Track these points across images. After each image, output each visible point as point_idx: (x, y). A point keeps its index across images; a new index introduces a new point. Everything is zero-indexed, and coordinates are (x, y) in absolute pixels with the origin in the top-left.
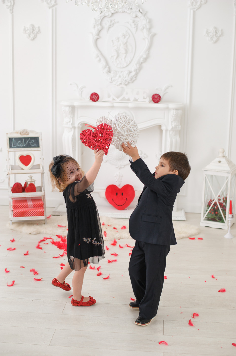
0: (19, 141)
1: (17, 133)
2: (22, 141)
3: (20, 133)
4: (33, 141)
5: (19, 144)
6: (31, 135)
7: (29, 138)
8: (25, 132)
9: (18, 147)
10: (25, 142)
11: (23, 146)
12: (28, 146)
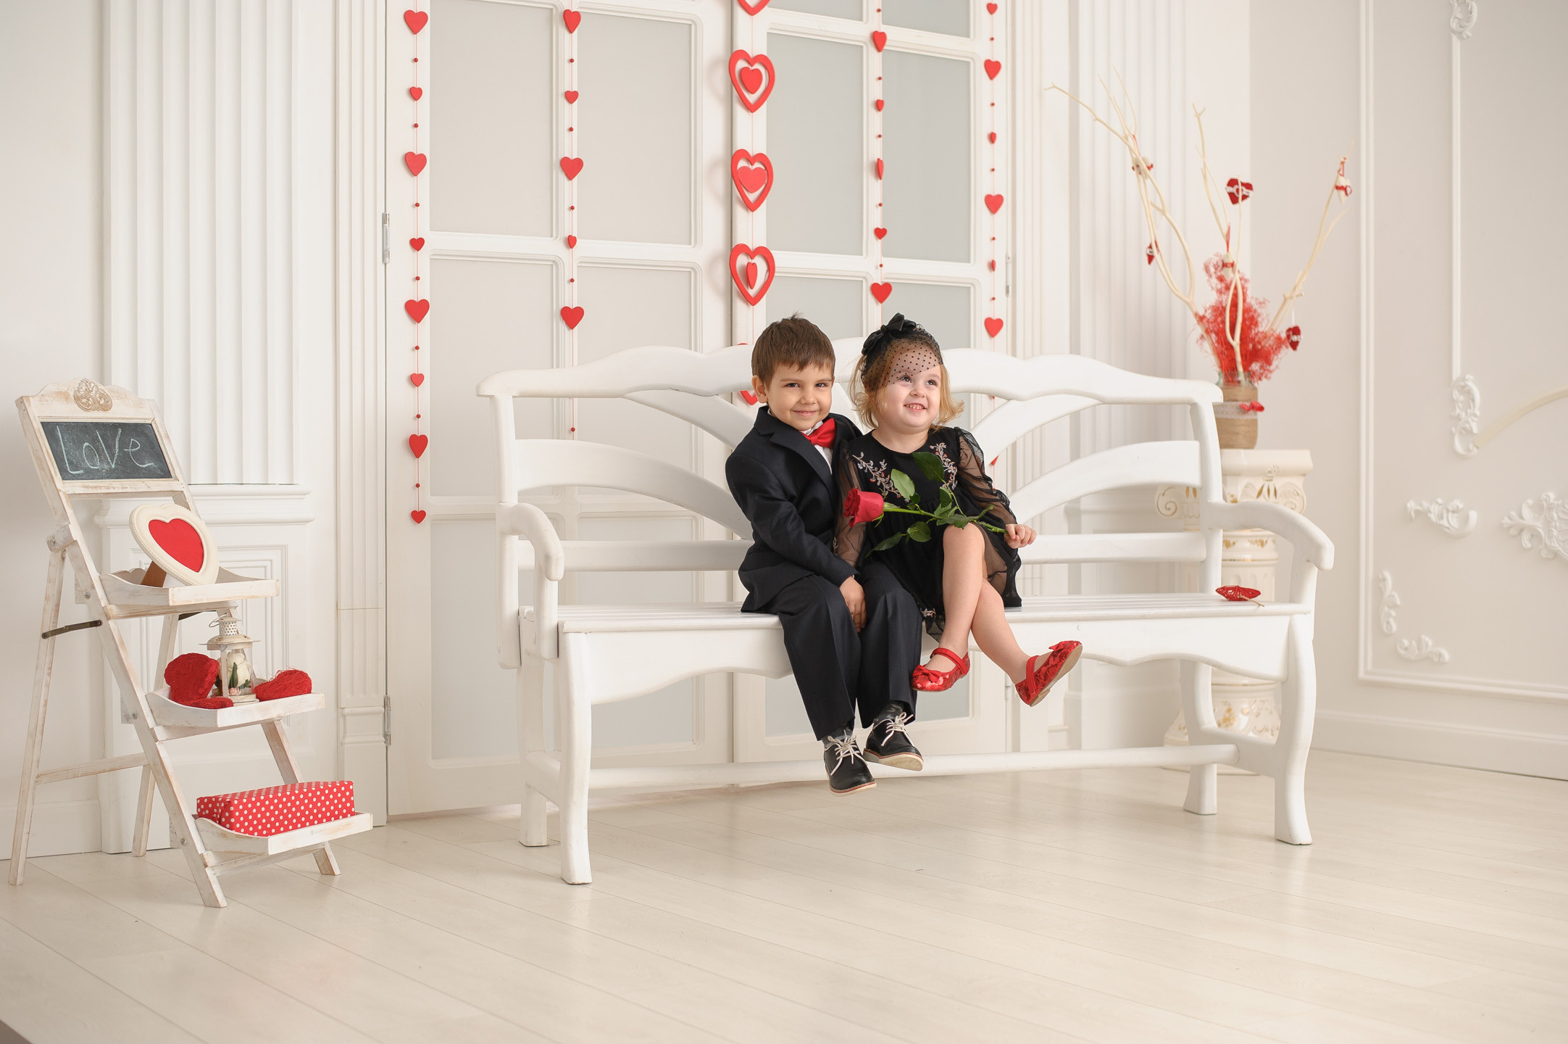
0: (86, 444)
1: (65, 396)
2: (94, 441)
3: (77, 399)
4: (135, 445)
5: (91, 458)
6: (120, 413)
7: (115, 426)
8: (94, 392)
9: (90, 475)
10: (110, 448)
11: (106, 467)
12: (127, 470)
